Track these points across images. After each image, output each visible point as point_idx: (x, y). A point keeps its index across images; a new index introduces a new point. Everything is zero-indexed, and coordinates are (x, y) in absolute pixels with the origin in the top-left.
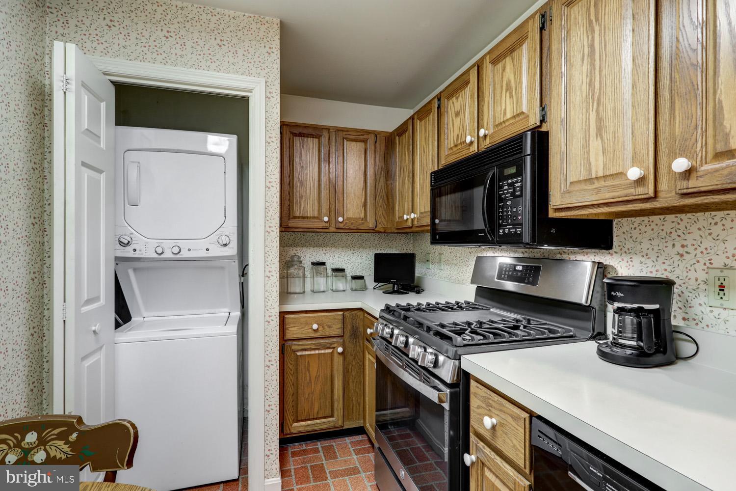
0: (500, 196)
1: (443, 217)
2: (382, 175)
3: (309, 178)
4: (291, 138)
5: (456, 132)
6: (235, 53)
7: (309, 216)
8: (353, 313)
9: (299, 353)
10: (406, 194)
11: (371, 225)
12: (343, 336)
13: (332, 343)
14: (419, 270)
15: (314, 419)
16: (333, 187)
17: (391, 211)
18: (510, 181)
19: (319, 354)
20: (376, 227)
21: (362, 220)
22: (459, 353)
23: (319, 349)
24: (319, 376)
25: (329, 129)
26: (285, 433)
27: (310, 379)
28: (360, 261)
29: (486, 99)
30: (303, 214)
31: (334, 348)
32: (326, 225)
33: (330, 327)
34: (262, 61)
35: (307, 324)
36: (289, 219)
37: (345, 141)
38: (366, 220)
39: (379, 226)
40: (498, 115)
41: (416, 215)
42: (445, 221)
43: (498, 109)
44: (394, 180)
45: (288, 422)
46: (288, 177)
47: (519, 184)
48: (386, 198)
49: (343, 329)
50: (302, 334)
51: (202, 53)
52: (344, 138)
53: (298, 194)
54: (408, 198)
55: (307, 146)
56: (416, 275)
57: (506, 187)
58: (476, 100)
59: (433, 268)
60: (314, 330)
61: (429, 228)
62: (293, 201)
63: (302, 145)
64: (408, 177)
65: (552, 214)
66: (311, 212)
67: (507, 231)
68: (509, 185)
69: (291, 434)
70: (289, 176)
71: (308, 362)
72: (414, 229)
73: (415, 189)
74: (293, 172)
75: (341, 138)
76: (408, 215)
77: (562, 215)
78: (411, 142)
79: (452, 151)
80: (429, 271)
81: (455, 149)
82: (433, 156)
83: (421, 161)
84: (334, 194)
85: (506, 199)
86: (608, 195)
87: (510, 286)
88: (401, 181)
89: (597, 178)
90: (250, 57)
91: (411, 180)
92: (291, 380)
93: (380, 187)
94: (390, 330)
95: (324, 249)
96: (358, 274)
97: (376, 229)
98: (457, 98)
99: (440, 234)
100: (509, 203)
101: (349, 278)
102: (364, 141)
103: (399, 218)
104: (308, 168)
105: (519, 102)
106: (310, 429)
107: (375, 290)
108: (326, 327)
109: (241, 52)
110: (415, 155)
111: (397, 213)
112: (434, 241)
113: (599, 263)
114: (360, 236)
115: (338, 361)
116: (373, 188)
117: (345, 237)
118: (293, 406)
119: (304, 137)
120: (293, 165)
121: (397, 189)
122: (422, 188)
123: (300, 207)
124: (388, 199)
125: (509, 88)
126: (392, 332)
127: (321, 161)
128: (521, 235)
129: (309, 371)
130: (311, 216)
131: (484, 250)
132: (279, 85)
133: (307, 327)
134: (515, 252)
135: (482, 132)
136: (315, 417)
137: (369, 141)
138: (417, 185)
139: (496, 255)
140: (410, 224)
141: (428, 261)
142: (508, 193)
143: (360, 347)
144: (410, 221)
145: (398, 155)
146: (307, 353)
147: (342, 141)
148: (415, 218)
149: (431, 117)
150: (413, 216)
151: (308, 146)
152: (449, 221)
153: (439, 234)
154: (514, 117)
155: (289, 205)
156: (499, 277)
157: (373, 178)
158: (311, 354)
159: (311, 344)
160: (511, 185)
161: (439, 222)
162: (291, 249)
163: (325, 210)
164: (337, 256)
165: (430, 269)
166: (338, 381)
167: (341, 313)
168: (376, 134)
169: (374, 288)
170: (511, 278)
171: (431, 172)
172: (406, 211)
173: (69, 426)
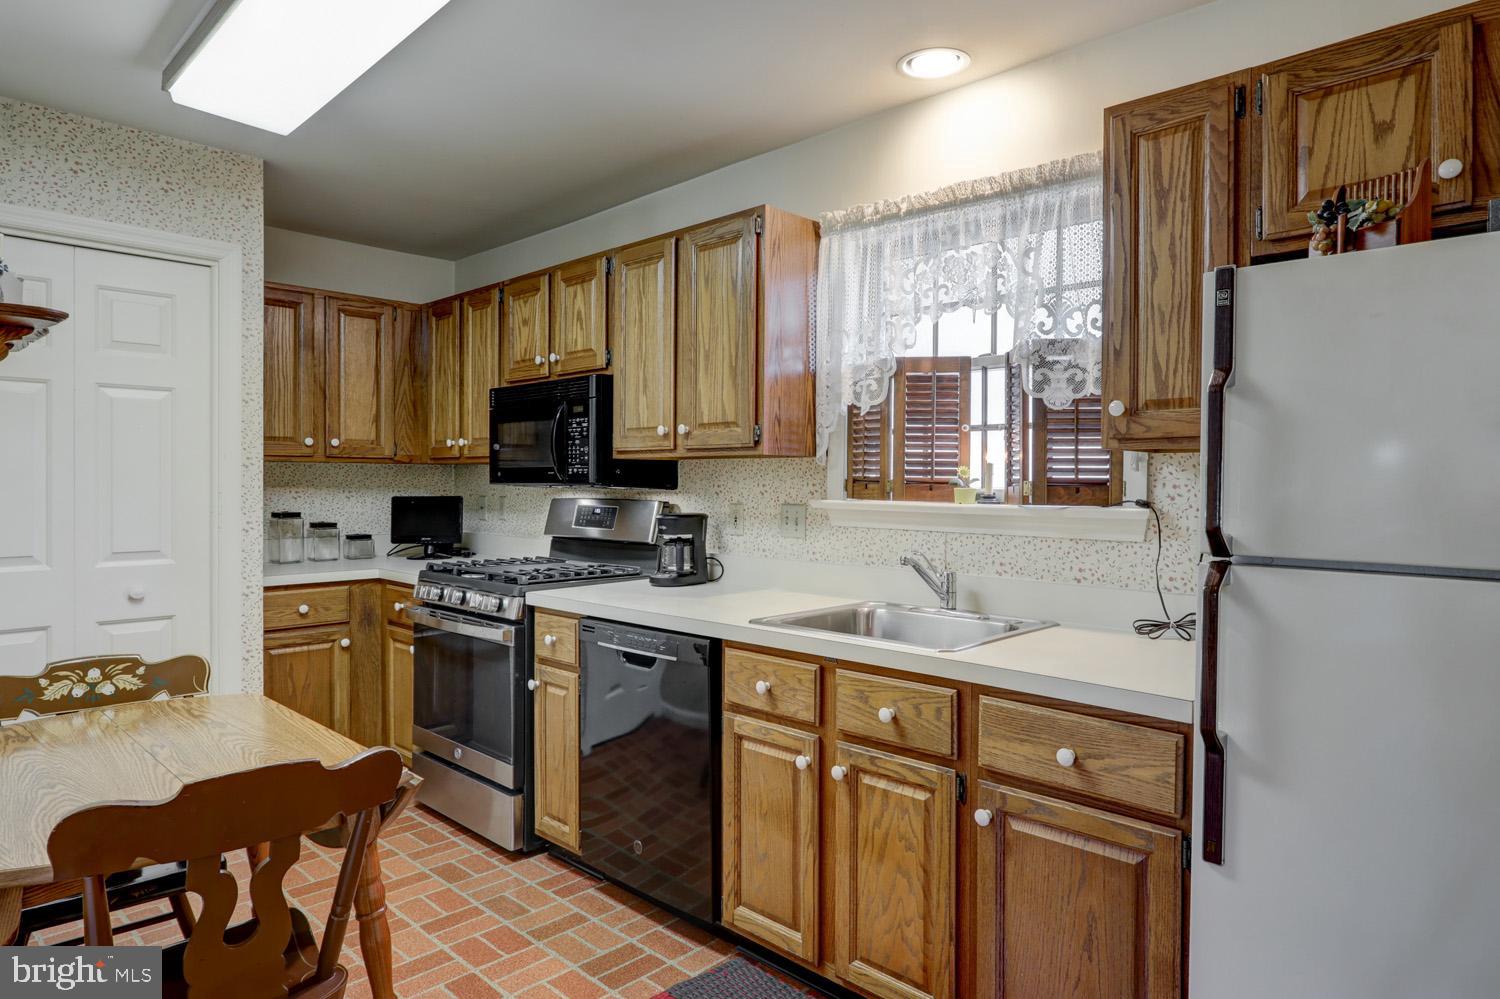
0: (569, 433)
1: (507, 440)
2: (406, 373)
5: (524, 345)
6: (191, 202)
7: (277, 435)
8: (365, 586)
9: (275, 653)
10: (450, 409)
11: (388, 452)
12: (348, 623)
13: (329, 634)
14: (468, 523)
16: (320, 387)
17: (420, 430)
18: (578, 420)
19: (309, 651)
20: (395, 455)
21: (372, 443)
22: (523, 590)
23: (308, 644)
24: (309, 685)
25: (313, 295)
27: (294, 691)
28: (360, 510)
29: (558, 319)
31: (334, 641)
32: (309, 451)
33: (327, 609)
34: (235, 218)
35: (288, 605)
37: (342, 315)
38: (379, 444)
39: (401, 453)
40: (570, 341)
41: (466, 442)
42: (509, 446)
43: (570, 337)
44: (426, 381)
47: (585, 425)
48: (412, 409)
49: (350, 611)
50: (280, 621)
51: (135, 200)
52: (339, 310)
54: (454, 415)
56: (464, 531)
57: (575, 425)
58: (547, 315)
59: (491, 519)
60: (302, 615)
61: (488, 460)
64: (454, 383)
65: (616, 456)
66: (281, 429)
67: (575, 470)
68: (578, 423)
71: (291, 665)
72: (462, 461)
73: (465, 405)
75: (336, 310)
76: (453, 439)
77: (623, 457)
78: (458, 334)
79: (518, 366)
80: (483, 523)
81: (522, 365)
82: (493, 365)
83: (474, 367)
84: (322, 400)
85: (574, 439)
86: (650, 444)
87: (594, 532)
88: (440, 389)
89: (644, 428)
90: (216, 210)
91: (458, 389)
93: (402, 392)
94: (439, 591)
95: (294, 490)
96: (358, 531)
97: (396, 459)
98: (525, 302)
99: (504, 471)
100: (577, 442)
101: (343, 538)
102: (376, 317)
103: (436, 442)
104: (276, 358)
105: (588, 337)
107: (391, 558)
108: (321, 610)
109: (200, 203)
110: (465, 355)
111: (433, 435)
112: (494, 479)
113: (665, 503)
114: (362, 467)
115: (341, 662)
116: (391, 393)
117: (332, 468)
121: (434, 398)
122: (476, 404)
124: (415, 411)
125: (579, 318)
126: (442, 593)
127: (300, 346)
128: (587, 475)
129: (292, 678)
130: (282, 435)
131: (562, 490)
132: (262, 255)
133: (288, 611)
134: (597, 492)
135: (553, 357)
137: (383, 317)
138: (468, 399)
139: (577, 496)
140: (456, 453)
141: (482, 508)
142: (576, 432)
143: (376, 637)
144: (457, 448)
145: (434, 346)
146: (289, 650)
147: (336, 314)
148: (464, 445)
149: (489, 310)
150: (461, 442)
151: (276, 320)
152: (517, 446)
153: (501, 470)
154: (584, 351)
156: (577, 523)
157: (391, 377)
158: (295, 653)
159: (296, 637)
160: (579, 424)
161: (500, 447)
162: (288, 490)
163: (306, 424)
164: (317, 502)
165: (484, 520)
166: (341, 690)
167: (346, 587)
168: (395, 306)
169: (388, 555)
170: (590, 523)
171: (490, 388)
172: (450, 434)
173: (132, 665)
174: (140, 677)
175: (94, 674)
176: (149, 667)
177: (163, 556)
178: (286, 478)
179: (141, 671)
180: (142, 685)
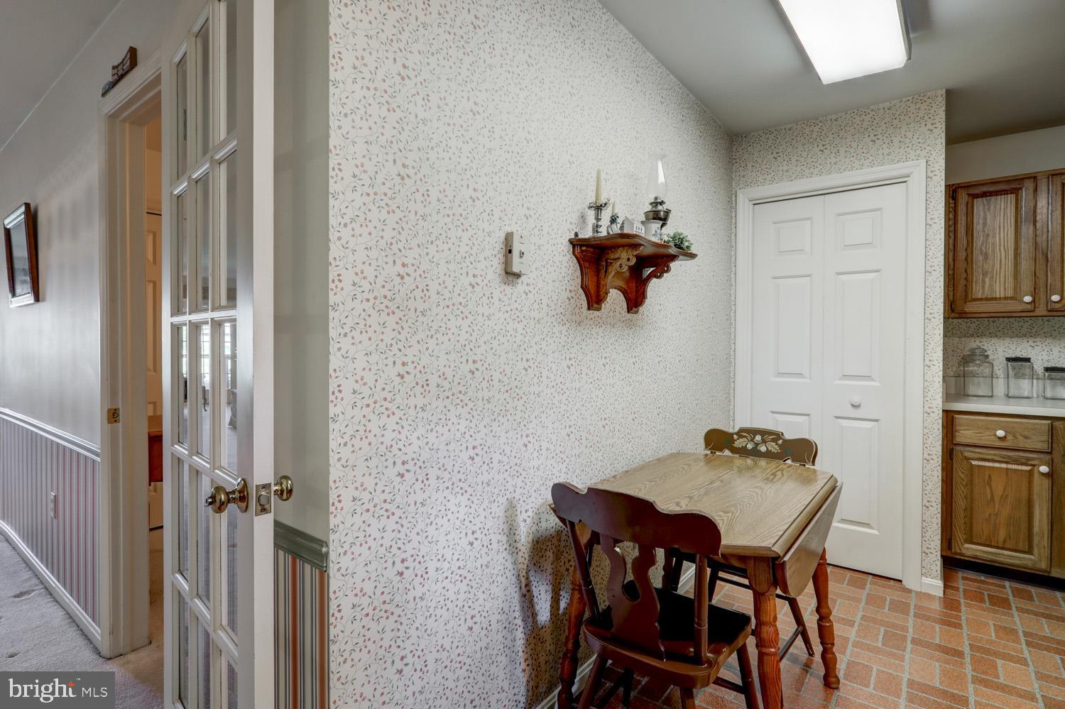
3: (998, 248)
4: (970, 202)
7: (998, 296)
9: (974, 463)
12: (1050, 452)
13: (1029, 459)
15: (998, 548)
16: (1043, 254)
19: (1007, 469)
23: (1006, 462)
24: (1007, 496)
25: (1036, 177)
26: (953, 551)
27: (992, 498)
30: (987, 293)
31: (1033, 465)
32: (1030, 307)
33: (1027, 437)
34: (922, 141)
35: (987, 428)
36: (965, 302)
45: (958, 539)
46: (964, 251)
49: (1052, 443)
50: (980, 440)
52: (1063, 184)
53: (980, 270)
55: (995, 207)
60: (1000, 438)
62: (972, 278)
63: (987, 207)
66: (1002, 291)
69: (963, 555)
70: (966, 250)
71: (990, 476)
74: (972, 243)
75: (1059, 184)
84: (1045, 263)
92: (963, 492)
104: (997, 236)
106: (991, 557)
108: (1019, 437)
115: (1041, 486)
118: (965, 523)
119: (990, 196)
120: (972, 235)
123: (983, 287)
129: (990, 487)
130: (1003, 296)
133: (987, 433)
136: (1000, 545)
146: (987, 464)
147: (1060, 189)
151: (998, 207)
155: (966, 286)
158: (994, 467)
159: (995, 455)
163: (1026, 286)
166: (1041, 508)
167: (1050, 423)
173: (777, 436)
174: (779, 446)
175: (758, 438)
176: (785, 441)
177: (873, 380)
178: (971, 332)
179: (780, 442)
180: (779, 451)
